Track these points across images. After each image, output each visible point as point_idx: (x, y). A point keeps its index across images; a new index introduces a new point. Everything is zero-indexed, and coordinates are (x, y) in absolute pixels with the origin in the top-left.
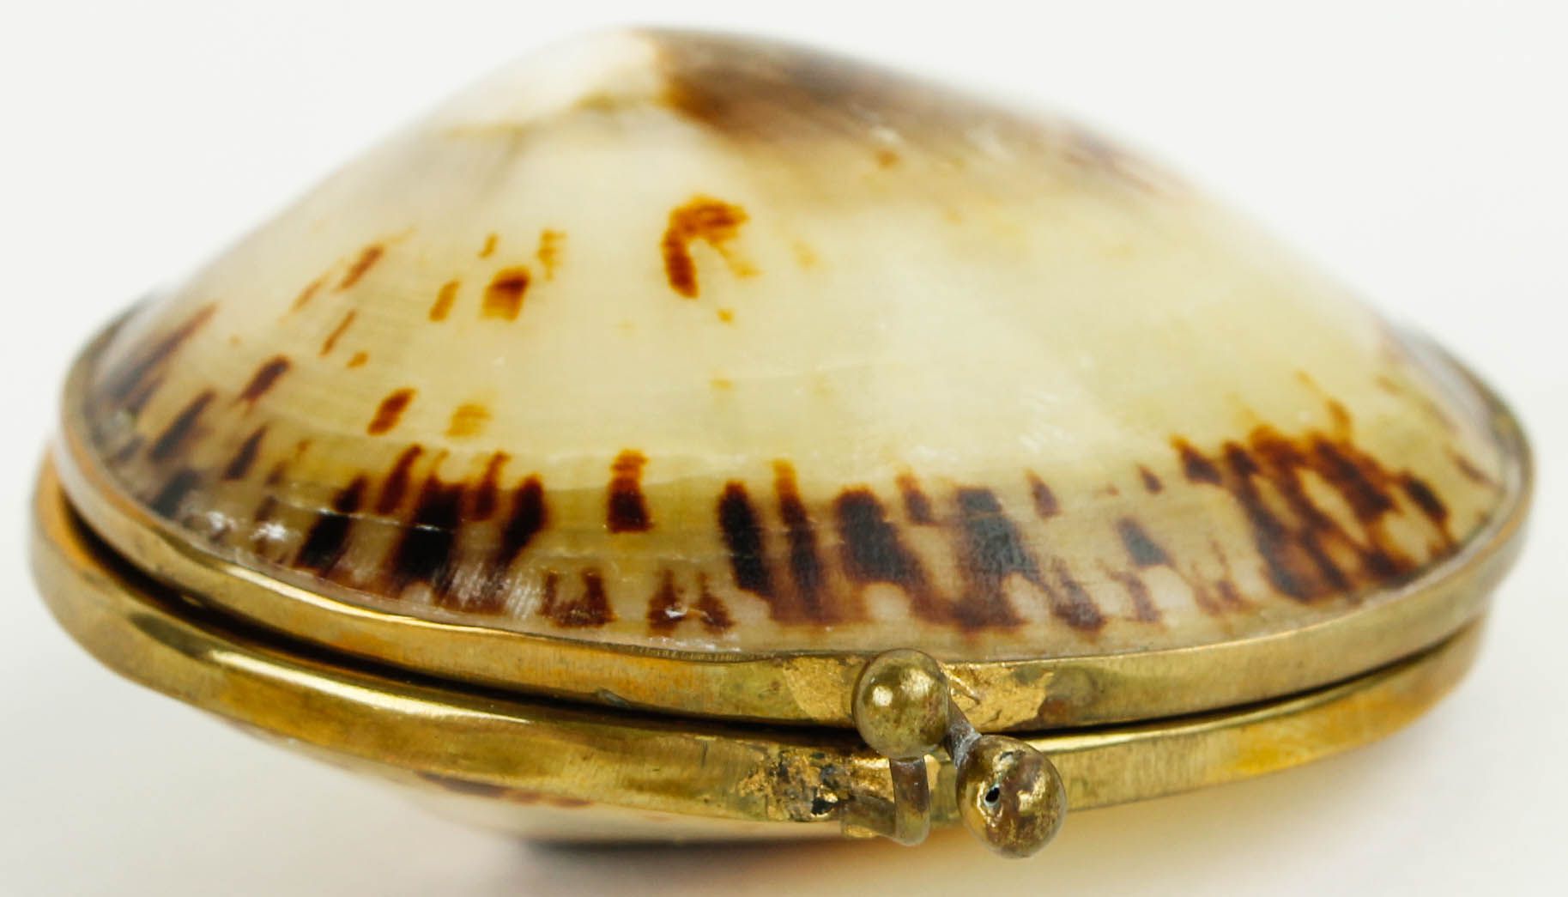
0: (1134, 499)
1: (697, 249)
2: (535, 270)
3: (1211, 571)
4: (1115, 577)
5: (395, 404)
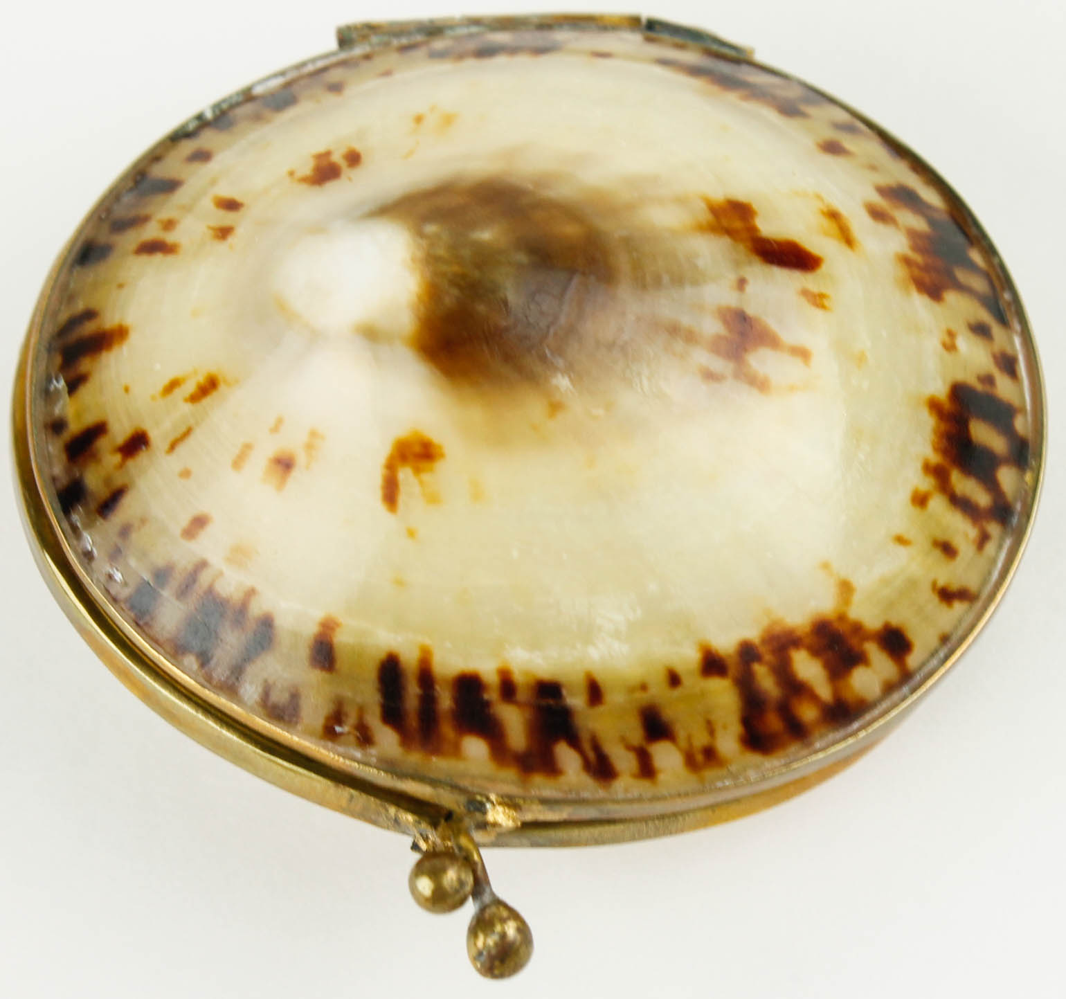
0: (659, 691)
1: (405, 475)
2: (301, 459)
3: (701, 739)
4: (629, 748)
5: (199, 522)
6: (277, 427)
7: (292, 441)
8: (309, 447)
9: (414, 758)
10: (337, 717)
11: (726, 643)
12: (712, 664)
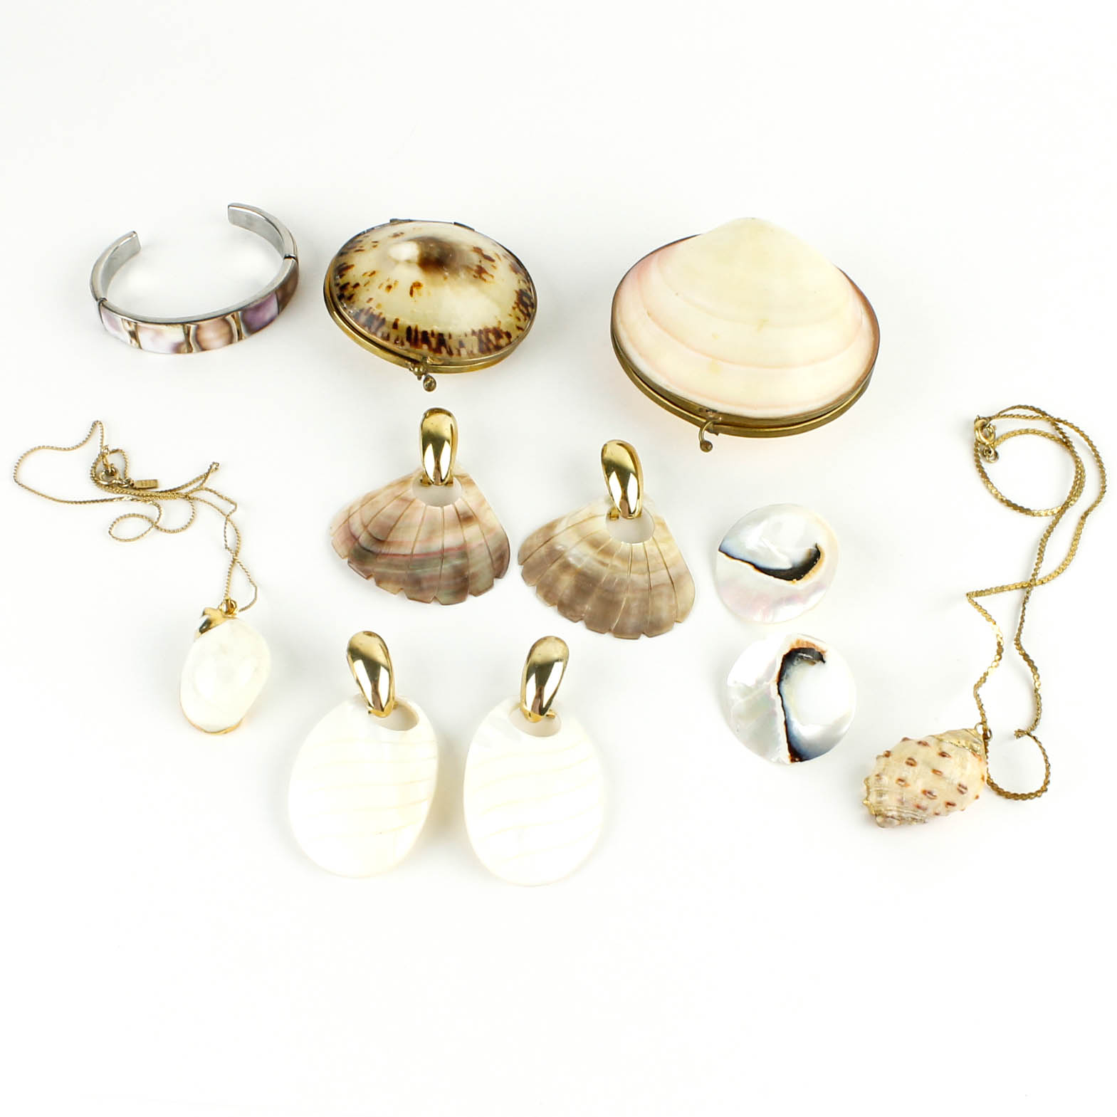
0: (463, 338)
1: (414, 289)
2: (393, 286)
3: (471, 349)
4: (457, 349)
5: (371, 299)
6: (388, 280)
7: (392, 283)
8: (395, 284)
9: (413, 349)
10: (397, 339)
11: (476, 329)
12: (474, 333)
